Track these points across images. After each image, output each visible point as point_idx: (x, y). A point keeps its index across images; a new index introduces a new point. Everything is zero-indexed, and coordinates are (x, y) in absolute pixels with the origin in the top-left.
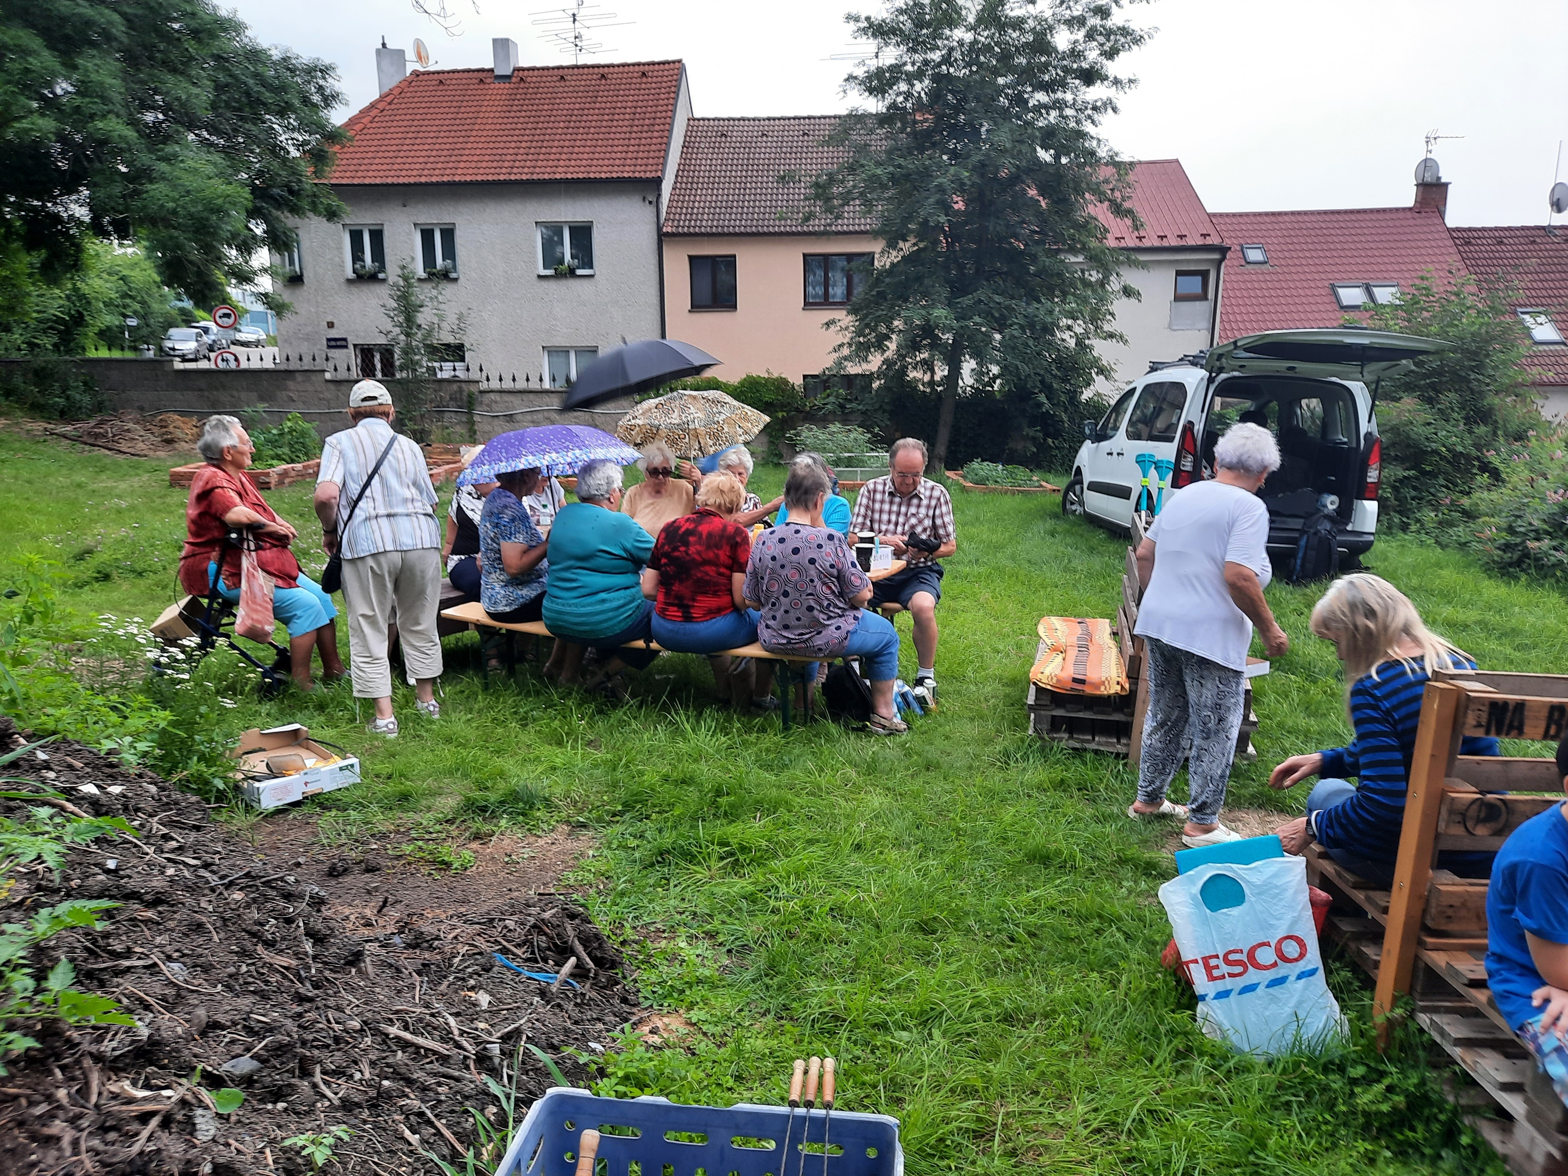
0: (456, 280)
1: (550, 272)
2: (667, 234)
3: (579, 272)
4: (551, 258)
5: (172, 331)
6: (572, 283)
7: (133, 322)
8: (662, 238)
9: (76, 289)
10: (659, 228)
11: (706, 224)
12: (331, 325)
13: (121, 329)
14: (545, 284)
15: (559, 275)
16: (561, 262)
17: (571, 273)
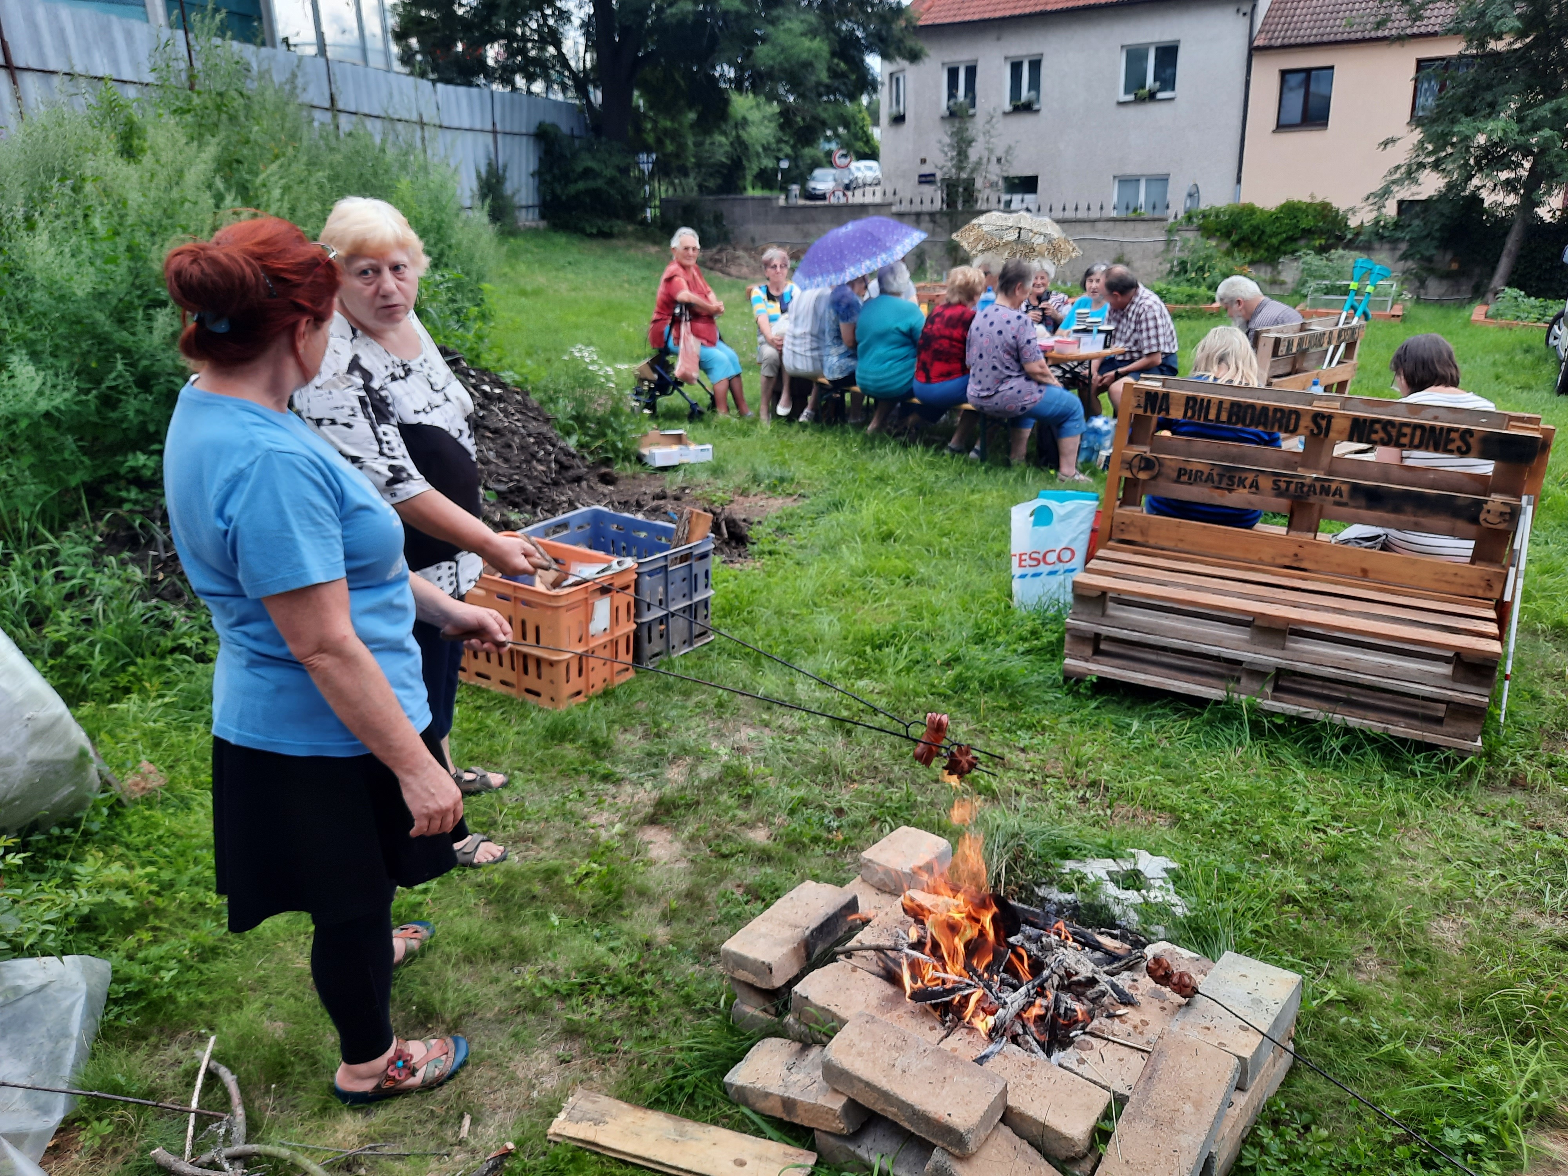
0: (1038, 111)
1: (1131, 97)
2: (1260, 49)
3: (1160, 95)
4: (1134, 82)
5: (817, 172)
6: (1151, 108)
7: (784, 165)
8: (1253, 51)
9: (738, 137)
10: (1251, 42)
11: (1305, 34)
12: (923, 161)
13: (775, 171)
14: (1124, 110)
15: (1140, 100)
16: (1143, 86)
17: (1152, 96)
